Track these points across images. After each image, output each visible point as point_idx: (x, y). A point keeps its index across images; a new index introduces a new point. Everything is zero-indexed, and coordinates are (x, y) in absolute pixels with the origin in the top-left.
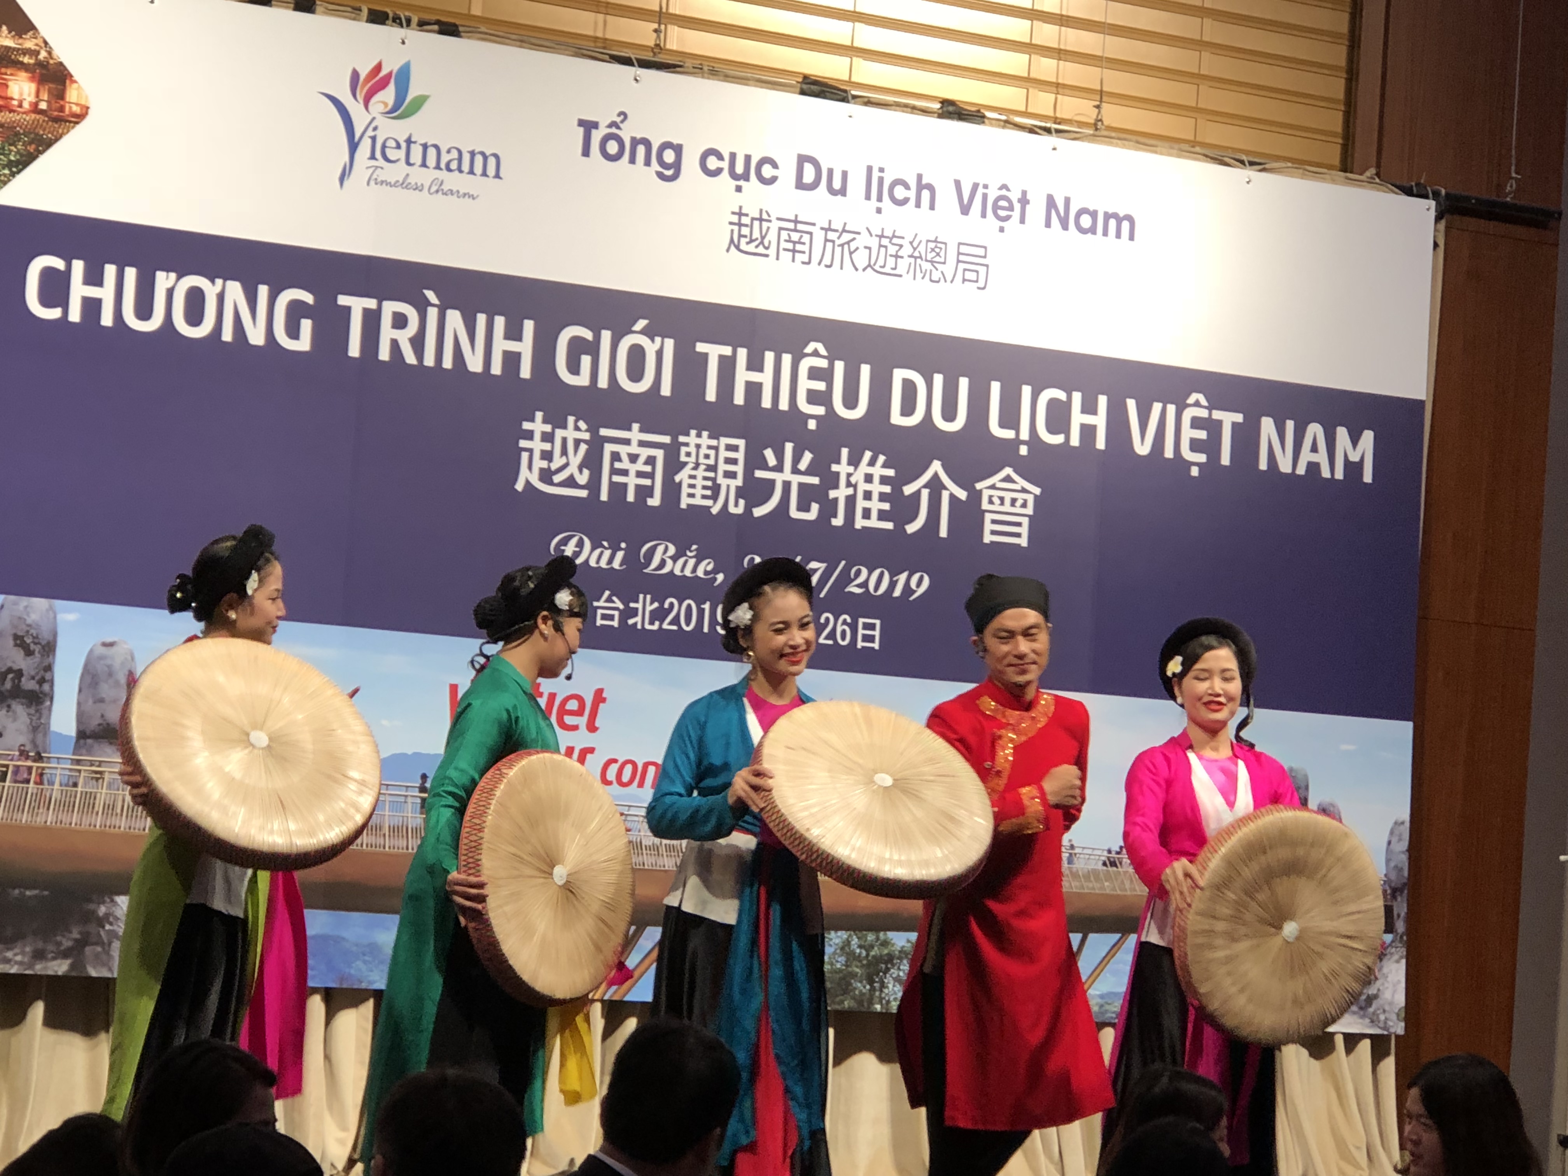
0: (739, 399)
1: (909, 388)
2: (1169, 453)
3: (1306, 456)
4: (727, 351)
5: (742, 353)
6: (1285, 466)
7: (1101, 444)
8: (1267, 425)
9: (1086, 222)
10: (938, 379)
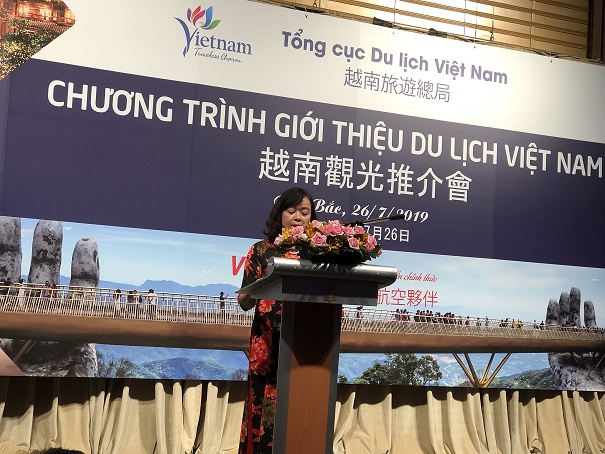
0: (350, 143)
1: (418, 139)
2: (522, 166)
3: (576, 167)
4: (345, 124)
5: (351, 125)
6: (568, 171)
7: (495, 162)
8: (560, 155)
9: (487, 76)
10: (430, 136)
